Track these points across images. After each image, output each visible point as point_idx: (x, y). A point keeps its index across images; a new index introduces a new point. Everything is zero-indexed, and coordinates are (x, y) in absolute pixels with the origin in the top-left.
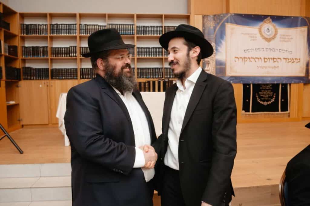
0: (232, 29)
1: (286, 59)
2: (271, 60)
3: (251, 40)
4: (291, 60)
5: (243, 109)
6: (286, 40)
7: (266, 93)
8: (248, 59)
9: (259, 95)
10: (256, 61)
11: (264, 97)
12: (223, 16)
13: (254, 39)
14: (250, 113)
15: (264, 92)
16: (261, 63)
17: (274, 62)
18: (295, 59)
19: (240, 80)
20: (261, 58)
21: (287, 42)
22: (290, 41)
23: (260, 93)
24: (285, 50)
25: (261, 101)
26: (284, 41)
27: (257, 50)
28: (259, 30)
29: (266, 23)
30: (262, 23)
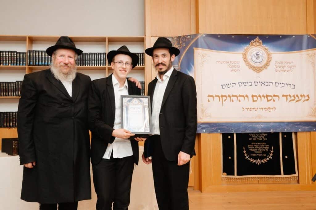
0: (203, 56)
1: (286, 96)
2: (263, 98)
3: (232, 71)
4: (295, 98)
5: (224, 171)
6: (285, 68)
7: (259, 146)
8: (228, 98)
9: (247, 149)
10: (240, 101)
11: (255, 152)
12: (190, 38)
13: (236, 69)
14: (236, 176)
15: (255, 146)
16: (249, 103)
17: (268, 101)
18: (301, 96)
19: (217, 128)
20: (247, 96)
21: (287, 71)
22: (292, 70)
23: (249, 147)
24: (284, 84)
25: (252, 159)
26: (282, 70)
27: (240, 85)
28: (243, 56)
29: (254, 46)
30: (247, 46)
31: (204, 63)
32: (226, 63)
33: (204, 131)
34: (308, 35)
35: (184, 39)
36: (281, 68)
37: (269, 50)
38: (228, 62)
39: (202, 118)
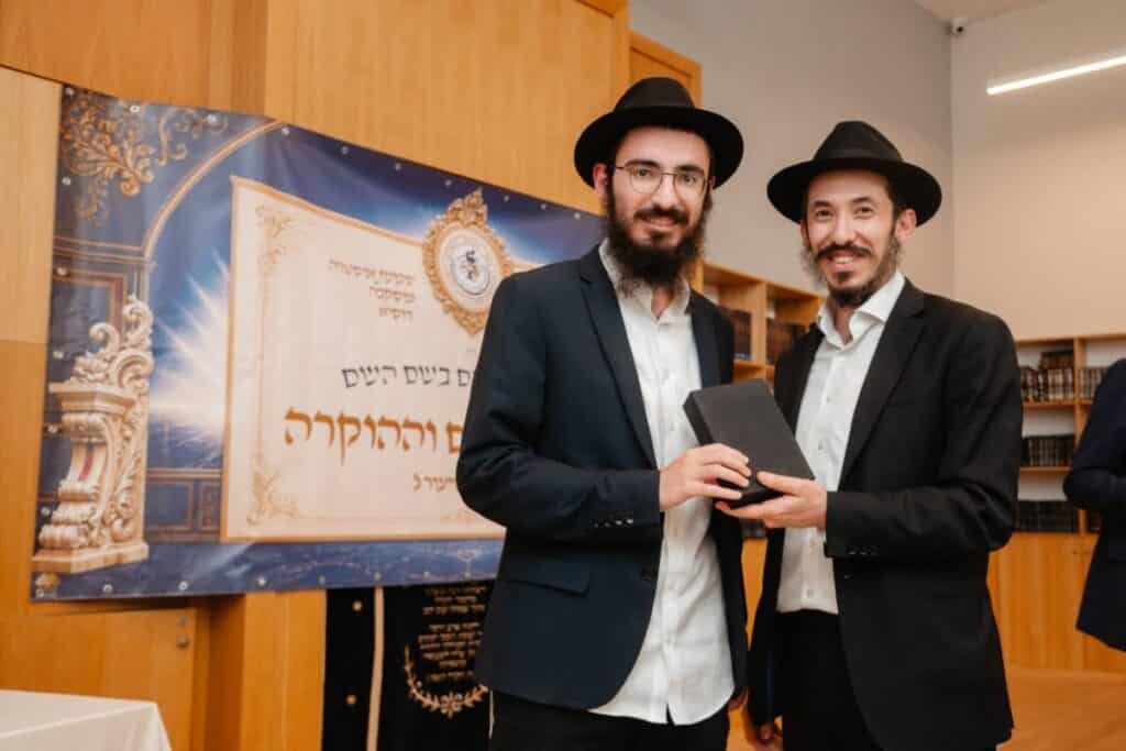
0: (275, 225)
3: (383, 311)
7: (456, 640)
8: (366, 431)
9: (417, 655)
10: (406, 446)
11: (443, 664)
12: (219, 125)
13: (401, 305)
16: (436, 458)
19: (316, 563)
20: (431, 427)
23: (424, 642)
25: (429, 696)
27: (411, 378)
28: (425, 255)
29: (458, 223)
30: (439, 217)
31: (277, 257)
32: (364, 274)
33: (262, 581)
35: (184, 125)
37: (507, 251)
38: (372, 273)
39: (254, 517)
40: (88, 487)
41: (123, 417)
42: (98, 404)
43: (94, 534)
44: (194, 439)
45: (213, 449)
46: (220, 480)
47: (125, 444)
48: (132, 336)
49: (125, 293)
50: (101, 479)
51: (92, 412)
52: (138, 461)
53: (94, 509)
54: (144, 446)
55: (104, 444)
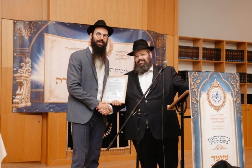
0: (53, 41)
6: (124, 57)
21: (125, 59)
22: (129, 59)
24: (123, 70)
26: (122, 58)
31: (53, 48)
32: (74, 49)
33: (52, 110)
34: (143, 30)
35: (35, 24)
36: (121, 57)
38: (76, 49)
39: (50, 98)
40: (21, 93)
41: (26, 80)
42: (22, 78)
43: (22, 101)
44: (39, 84)
45: (42, 85)
46: (43, 91)
47: (27, 85)
48: (28, 65)
49: (26, 57)
50: (23, 91)
51: (21, 79)
52: (29, 88)
53: (22, 97)
54: (30, 85)
55: (23, 85)
